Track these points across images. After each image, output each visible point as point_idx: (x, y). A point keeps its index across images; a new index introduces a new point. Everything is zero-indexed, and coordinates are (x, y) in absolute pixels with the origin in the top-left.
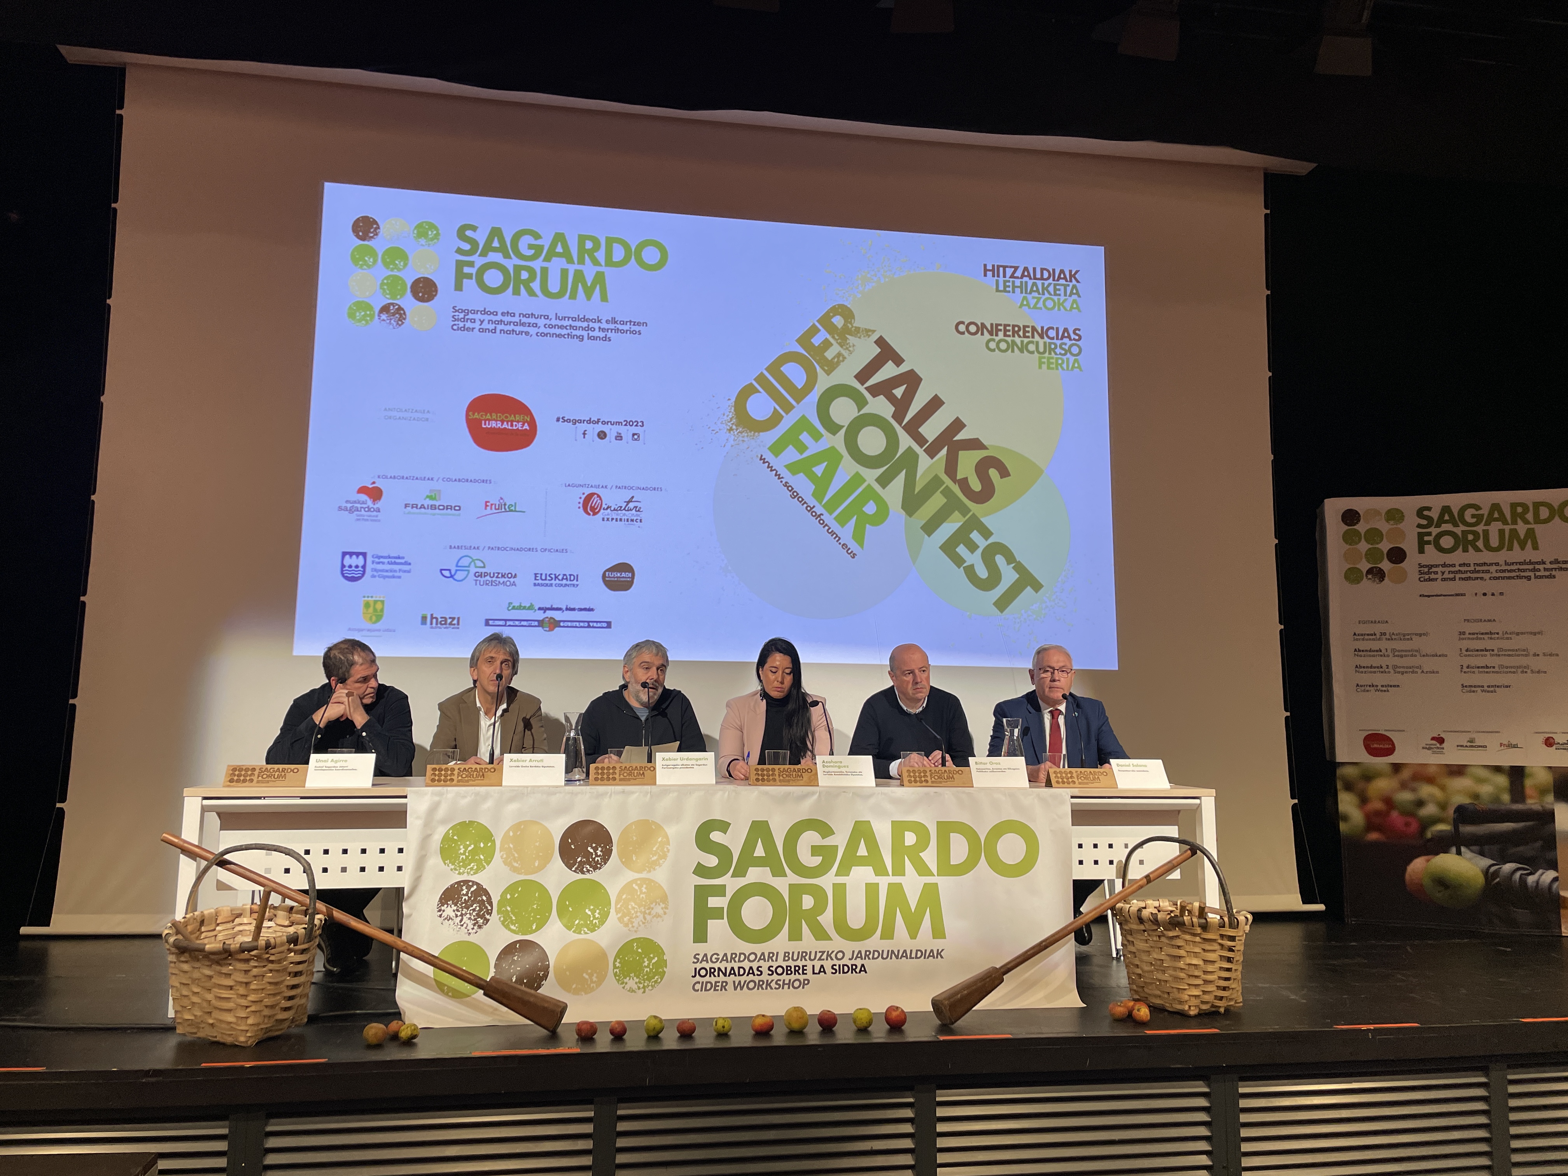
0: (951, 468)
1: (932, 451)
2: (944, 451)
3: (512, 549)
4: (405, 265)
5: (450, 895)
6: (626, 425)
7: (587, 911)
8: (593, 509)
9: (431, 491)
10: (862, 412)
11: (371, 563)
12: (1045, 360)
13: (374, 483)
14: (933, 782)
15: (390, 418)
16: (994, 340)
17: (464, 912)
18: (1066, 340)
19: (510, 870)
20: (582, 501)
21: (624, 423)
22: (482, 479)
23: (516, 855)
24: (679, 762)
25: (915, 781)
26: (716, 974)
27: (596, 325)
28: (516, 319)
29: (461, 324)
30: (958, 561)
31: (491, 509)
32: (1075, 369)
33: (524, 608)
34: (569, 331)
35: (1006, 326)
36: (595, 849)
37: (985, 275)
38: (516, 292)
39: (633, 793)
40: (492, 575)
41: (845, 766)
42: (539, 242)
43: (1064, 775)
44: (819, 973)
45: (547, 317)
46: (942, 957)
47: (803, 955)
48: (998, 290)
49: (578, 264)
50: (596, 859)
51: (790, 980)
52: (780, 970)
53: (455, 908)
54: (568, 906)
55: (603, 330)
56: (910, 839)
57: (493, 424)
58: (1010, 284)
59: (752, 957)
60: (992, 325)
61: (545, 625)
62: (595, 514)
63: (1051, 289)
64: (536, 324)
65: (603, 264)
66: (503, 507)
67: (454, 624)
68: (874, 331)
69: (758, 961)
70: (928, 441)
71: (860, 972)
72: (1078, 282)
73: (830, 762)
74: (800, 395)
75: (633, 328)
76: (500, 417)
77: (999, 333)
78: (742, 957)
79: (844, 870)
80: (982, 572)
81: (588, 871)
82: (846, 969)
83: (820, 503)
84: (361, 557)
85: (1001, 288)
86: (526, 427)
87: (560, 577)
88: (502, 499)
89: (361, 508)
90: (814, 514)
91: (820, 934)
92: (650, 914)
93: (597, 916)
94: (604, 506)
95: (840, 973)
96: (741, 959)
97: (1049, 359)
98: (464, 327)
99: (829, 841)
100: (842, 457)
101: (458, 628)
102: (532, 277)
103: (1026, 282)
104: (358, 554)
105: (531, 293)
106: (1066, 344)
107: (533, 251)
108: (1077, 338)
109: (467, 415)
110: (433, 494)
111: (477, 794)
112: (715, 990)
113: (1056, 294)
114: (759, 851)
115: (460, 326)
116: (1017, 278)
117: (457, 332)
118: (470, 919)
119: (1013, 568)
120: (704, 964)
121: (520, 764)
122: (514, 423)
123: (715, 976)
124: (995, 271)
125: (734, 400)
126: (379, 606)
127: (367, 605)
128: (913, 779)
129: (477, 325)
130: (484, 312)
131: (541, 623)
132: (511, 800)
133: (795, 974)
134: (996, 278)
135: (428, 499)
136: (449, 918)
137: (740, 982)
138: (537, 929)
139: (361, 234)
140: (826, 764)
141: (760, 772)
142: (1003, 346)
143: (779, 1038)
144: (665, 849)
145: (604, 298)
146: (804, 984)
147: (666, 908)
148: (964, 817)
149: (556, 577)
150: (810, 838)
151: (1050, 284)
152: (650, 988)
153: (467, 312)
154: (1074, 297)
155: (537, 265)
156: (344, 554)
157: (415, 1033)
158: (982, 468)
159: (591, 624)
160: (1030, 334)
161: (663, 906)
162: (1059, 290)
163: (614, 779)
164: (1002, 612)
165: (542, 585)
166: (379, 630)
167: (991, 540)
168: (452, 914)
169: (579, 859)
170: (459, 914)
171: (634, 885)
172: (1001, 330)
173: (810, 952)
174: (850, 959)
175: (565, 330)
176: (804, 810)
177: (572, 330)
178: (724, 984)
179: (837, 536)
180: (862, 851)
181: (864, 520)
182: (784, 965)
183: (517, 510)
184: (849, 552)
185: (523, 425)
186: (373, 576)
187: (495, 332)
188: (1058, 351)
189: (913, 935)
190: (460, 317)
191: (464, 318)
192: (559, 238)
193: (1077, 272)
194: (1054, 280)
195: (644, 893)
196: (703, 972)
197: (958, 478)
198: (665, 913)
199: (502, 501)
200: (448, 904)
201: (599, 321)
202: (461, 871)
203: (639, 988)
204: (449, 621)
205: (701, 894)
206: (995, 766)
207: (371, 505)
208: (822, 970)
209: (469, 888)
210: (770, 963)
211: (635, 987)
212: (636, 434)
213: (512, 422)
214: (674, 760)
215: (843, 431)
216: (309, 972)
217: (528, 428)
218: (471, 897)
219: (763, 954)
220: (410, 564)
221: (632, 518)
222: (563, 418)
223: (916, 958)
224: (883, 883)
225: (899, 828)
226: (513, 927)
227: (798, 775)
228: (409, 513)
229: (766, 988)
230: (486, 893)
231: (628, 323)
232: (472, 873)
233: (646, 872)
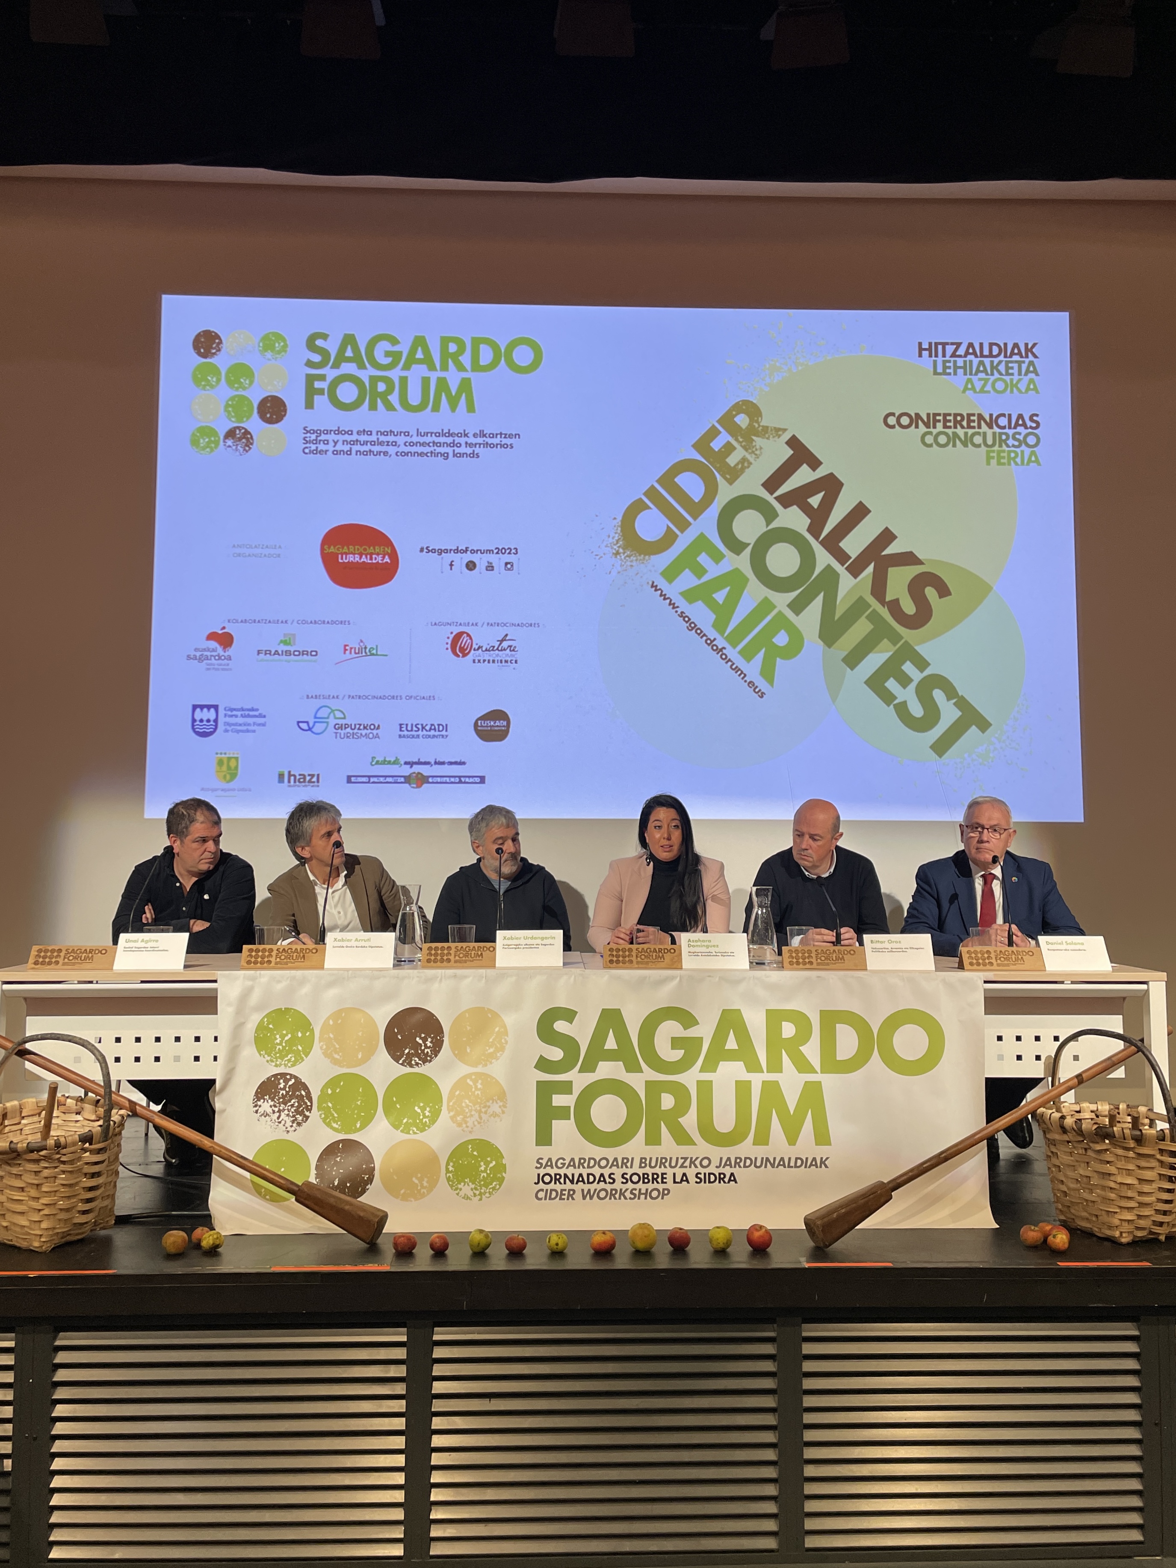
0: (879, 588)
1: (855, 570)
2: (870, 569)
3: (374, 697)
4: (251, 383)
5: (266, 1089)
6: (497, 553)
7: (416, 1108)
8: (462, 650)
9: (285, 635)
10: (770, 527)
11: (223, 715)
12: (995, 455)
13: (224, 628)
14: (818, 964)
15: (239, 555)
16: (930, 433)
17: (281, 1108)
18: (1020, 429)
19: (331, 1062)
20: (449, 641)
21: (495, 551)
22: (340, 620)
23: (337, 1046)
24: (523, 942)
25: (798, 963)
26: (562, 1180)
27: (463, 440)
28: (374, 438)
29: (313, 447)
30: (887, 697)
31: (351, 653)
32: (1031, 464)
33: (389, 762)
34: (432, 449)
35: (945, 415)
36: (425, 1040)
37: (920, 355)
38: (373, 407)
39: (466, 977)
40: (353, 727)
41: (714, 946)
42: (396, 348)
43: (979, 955)
44: (681, 1182)
45: (407, 434)
46: (826, 1166)
47: (662, 1162)
48: (935, 373)
49: (441, 370)
50: (426, 1050)
51: (647, 1190)
52: (635, 1178)
53: (272, 1103)
54: (396, 1103)
55: (470, 445)
56: (788, 1030)
57: (351, 558)
58: (951, 364)
59: (603, 1163)
60: (928, 415)
61: (411, 781)
62: (465, 655)
63: (1002, 368)
64: (396, 442)
65: (469, 368)
66: (363, 651)
67: (314, 782)
68: (785, 430)
69: (610, 1167)
70: (850, 558)
71: (729, 1182)
72: (1035, 356)
73: (696, 941)
74: (697, 509)
75: (504, 441)
76: (358, 549)
77: (938, 424)
78: (592, 1162)
79: (710, 1065)
80: (916, 710)
81: (417, 1064)
82: (712, 1178)
83: (722, 636)
84: (212, 710)
85: (940, 370)
86: (387, 559)
87: (428, 728)
88: (362, 641)
89: (211, 656)
90: (715, 648)
91: (682, 1137)
92: (486, 1113)
93: (427, 1114)
94: (475, 646)
95: (705, 1182)
96: (591, 1165)
97: (999, 452)
98: (316, 450)
99: (693, 1032)
100: (747, 580)
101: (318, 786)
102: (390, 389)
103: (971, 362)
104: (209, 707)
105: (390, 407)
106: (1020, 434)
107: (391, 359)
108: (1034, 425)
109: (322, 549)
110: (288, 639)
111: (293, 978)
112: (561, 1199)
113: (1008, 374)
114: (611, 1043)
115: (312, 449)
116: (960, 356)
117: (309, 455)
118: (288, 1115)
119: (954, 704)
120: (549, 1170)
121: (344, 944)
122: (374, 556)
123: (560, 1183)
124: (932, 349)
125: (621, 519)
126: (233, 764)
127: (220, 762)
128: (795, 960)
129: (330, 447)
130: (338, 432)
131: (407, 779)
132: (331, 984)
133: (653, 1183)
134: (934, 358)
135: (282, 644)
136: (266, 1115)
137: (589, 1190)
138: (362, 1128)
139: (202, 350)
140: (692, 944)
141: (615, 953)
142: (942, 439)
143: (622, 1261)
144: (503, 1041)
145: (471, 408)
146: (664, 1194)
147: (505, 1107)
148: (854, 1006)
149: (423, 728)
150: (669, 1029)
151: (1000, 362)
152: (487, 1195)
153: (319, 432)
154: (1032, 376)
155: (395, 374)
156: (195, 707)
157: (217, 1242)
158: (916, 587)
159: (463, 780)
160: (975, 424)
161: (501, 1104)
162: (1012, 368)
163: (449, 960)
164: (940, 756)
165: (408, 737)
166: (234, 790)
167: (927, 672)
168: (269, 1110)
169: (407, 1051)
170: (276, 1109)
171: (468, 1081)
172: (939, 421)
173: (671, 1159)
174: (717, 1167)
175: (427, 447)
176: (663, 997)
177: (435, 448)
178: (571, 1192)
179: (742, 672)
180: (731, 1044)
181: (774, 653)
182: (641, 1172)
183: (379, 653)
184: (757, 690)
185: (384, 558)
186: (226, 731)
187: (350, 454)
188: (1011, 442)
189: (792, 1140)
190: (312, 439)
191: (316, 440)
192: (420, 342)
193: (1034, 345)
194: (1005, 356)
195: (480, 1089)
196: (547, 1179)
197: (887, 599)
198: (503, 1112)
199: (362, 644)
200: (264, 1099)
201: (466, 435)
202: (278, 1063)
203: (475, 1195)
204: (308, 778)
205: (545, 1091)
206: (894, 945)
207: (222, 653)
208: (685, 1178)
209: (286, 1081)
210: (624, 1170)
211: (470, 1193)
212: (509, 563)
213: (371, 554)
214: (517, 938)
215: (749, 550)
216: (110, 1173)
217: (389, 561)
218: (289, 1091)
219: (616, 1159)
220: (264, 717)
221: (507, 659)
222: (427, 548)
223: (796, 1166)
224: (757, 1080)
225: (774, 1018)
226: (335, 1125)
227: (659, 957)
228: (262, 660)
229: (620, 1198)
230: (306, 1088)
231: (499, 436)
232: (289, 1065)
233: (481, 1066)
